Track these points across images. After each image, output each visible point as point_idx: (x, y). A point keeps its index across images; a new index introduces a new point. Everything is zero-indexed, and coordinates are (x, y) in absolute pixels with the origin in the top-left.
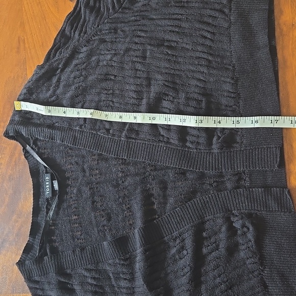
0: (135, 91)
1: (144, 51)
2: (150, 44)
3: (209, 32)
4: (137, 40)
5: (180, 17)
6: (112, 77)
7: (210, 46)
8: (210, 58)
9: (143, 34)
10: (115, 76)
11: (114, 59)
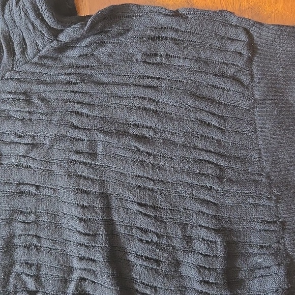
0: (81, 220)
1: (92, 143)
2: (101, 131)
3: (214, 114)
4: (75, 121)
5: (155, 83)
6: (33, 190)
7: (218, 141)
8: (221, 162)
9: (85, 111)
10: (38, 187)
11: (32, 155)
